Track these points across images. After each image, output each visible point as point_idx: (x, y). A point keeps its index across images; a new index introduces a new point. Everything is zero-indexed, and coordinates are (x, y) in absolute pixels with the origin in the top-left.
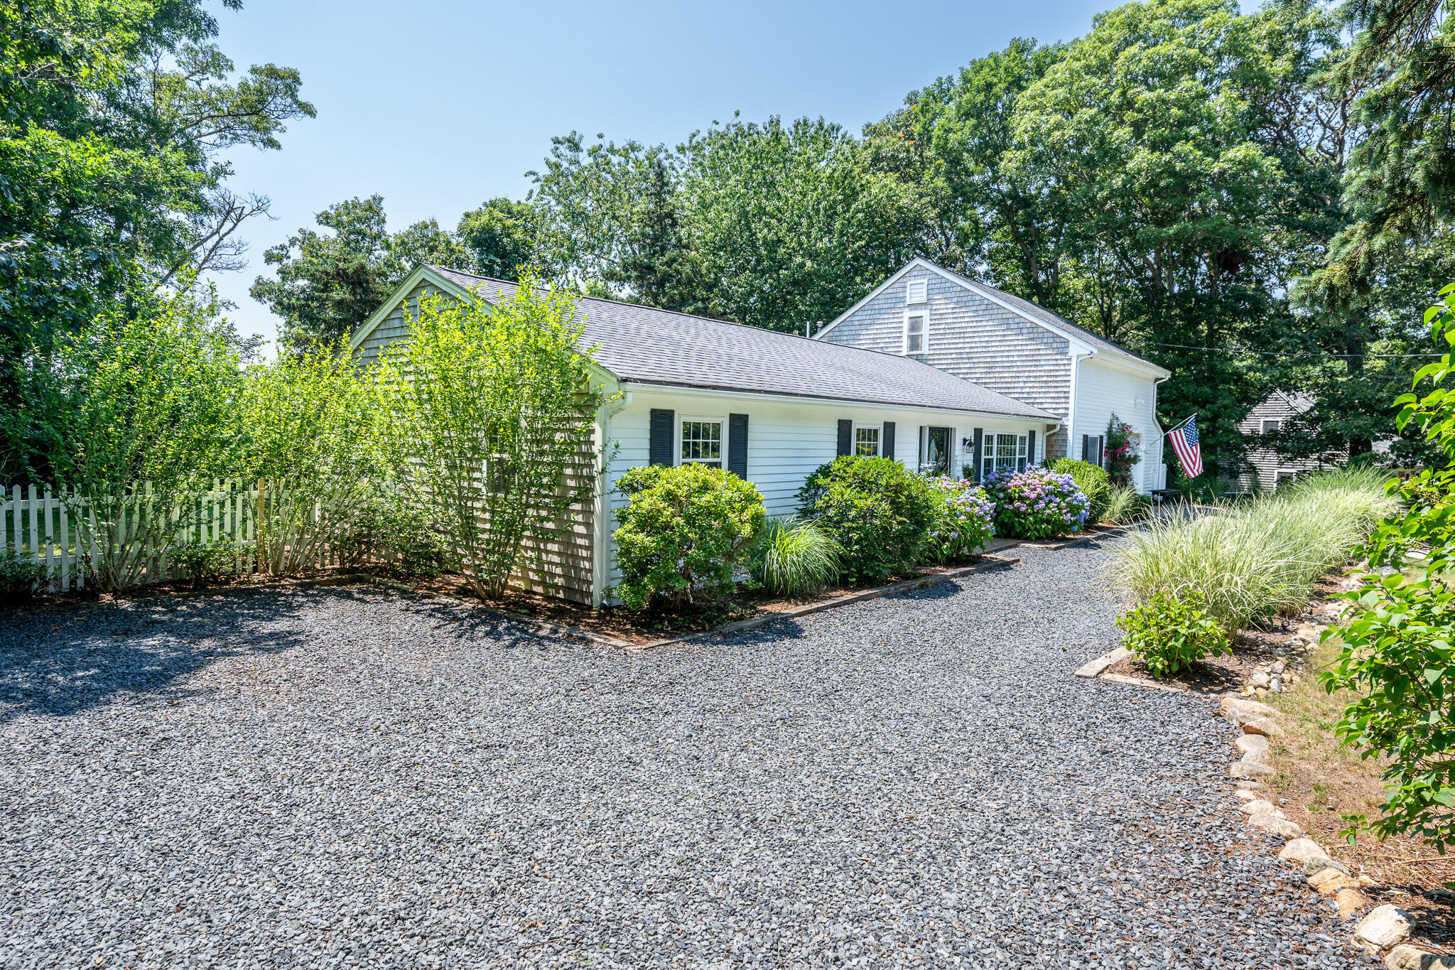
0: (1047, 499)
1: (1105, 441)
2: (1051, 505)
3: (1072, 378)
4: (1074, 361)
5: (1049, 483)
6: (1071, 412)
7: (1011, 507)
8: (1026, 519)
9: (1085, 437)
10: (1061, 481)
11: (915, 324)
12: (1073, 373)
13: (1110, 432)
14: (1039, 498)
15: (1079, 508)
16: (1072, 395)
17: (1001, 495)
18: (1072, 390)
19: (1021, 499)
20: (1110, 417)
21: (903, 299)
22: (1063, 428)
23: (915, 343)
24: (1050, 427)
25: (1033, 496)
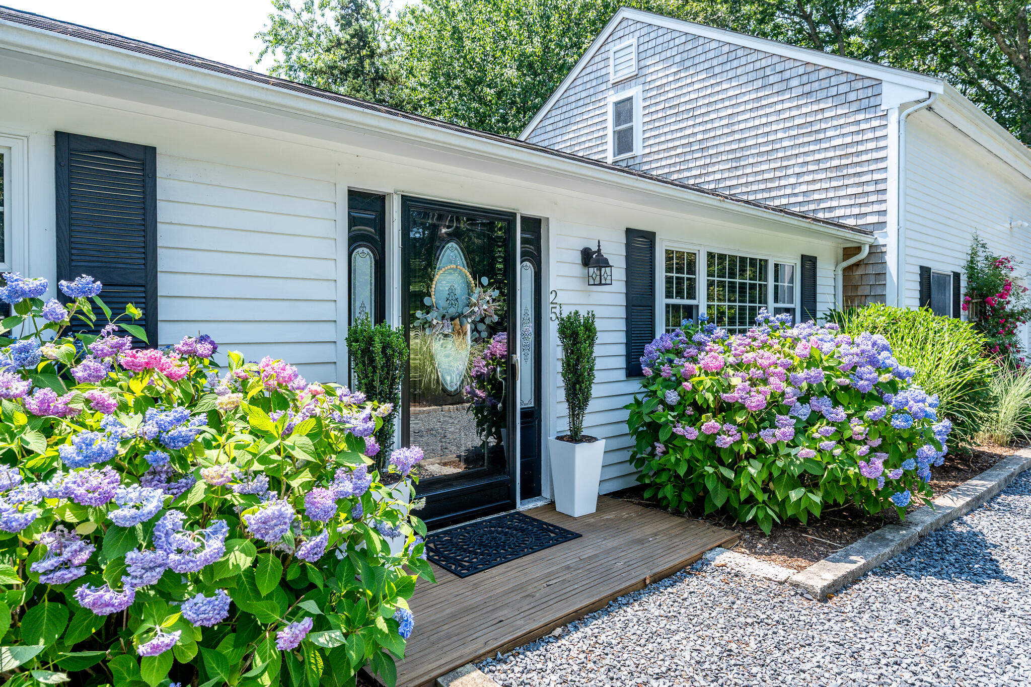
0: (804, 412)
1: (963, 283)
2: (815, 431)
3: (892, 153)
4: (893, 117)
5: (811, 362)
6: (891, 219)
7: (692, 433)
8: (738, 472)
9: (925, 272)
10: (847, 353)
11: (623, 111)
12: (892, 142)
13: (971, 267)
14: (776, 405)
15: (911, 439)
16: (892, 187)
17: (672, 397)
18: (892, 175)
19: (725, 409)
20: (969, 242)
21: (604, 77)
22: (877, 252)
23: (624, 141)
24: (850, 251)
25: (757, 400)
